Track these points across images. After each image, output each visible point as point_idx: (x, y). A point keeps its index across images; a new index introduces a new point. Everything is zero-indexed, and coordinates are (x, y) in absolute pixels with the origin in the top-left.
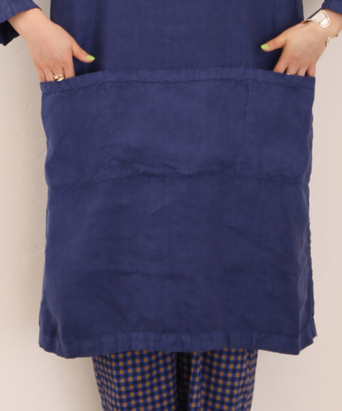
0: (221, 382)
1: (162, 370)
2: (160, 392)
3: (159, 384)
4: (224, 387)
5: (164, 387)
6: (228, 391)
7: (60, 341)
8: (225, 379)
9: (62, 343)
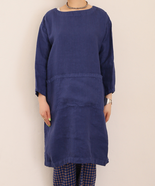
0: (88, 172)
1: (70, 170)
2: (70, 177)
3: (70, 174)
4: (89, 174)
5: (71, 175)
6: (90, 175)
7: (52, 163)
8: (89, 171)
9: (53, 163)
